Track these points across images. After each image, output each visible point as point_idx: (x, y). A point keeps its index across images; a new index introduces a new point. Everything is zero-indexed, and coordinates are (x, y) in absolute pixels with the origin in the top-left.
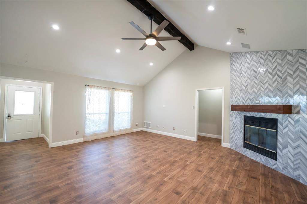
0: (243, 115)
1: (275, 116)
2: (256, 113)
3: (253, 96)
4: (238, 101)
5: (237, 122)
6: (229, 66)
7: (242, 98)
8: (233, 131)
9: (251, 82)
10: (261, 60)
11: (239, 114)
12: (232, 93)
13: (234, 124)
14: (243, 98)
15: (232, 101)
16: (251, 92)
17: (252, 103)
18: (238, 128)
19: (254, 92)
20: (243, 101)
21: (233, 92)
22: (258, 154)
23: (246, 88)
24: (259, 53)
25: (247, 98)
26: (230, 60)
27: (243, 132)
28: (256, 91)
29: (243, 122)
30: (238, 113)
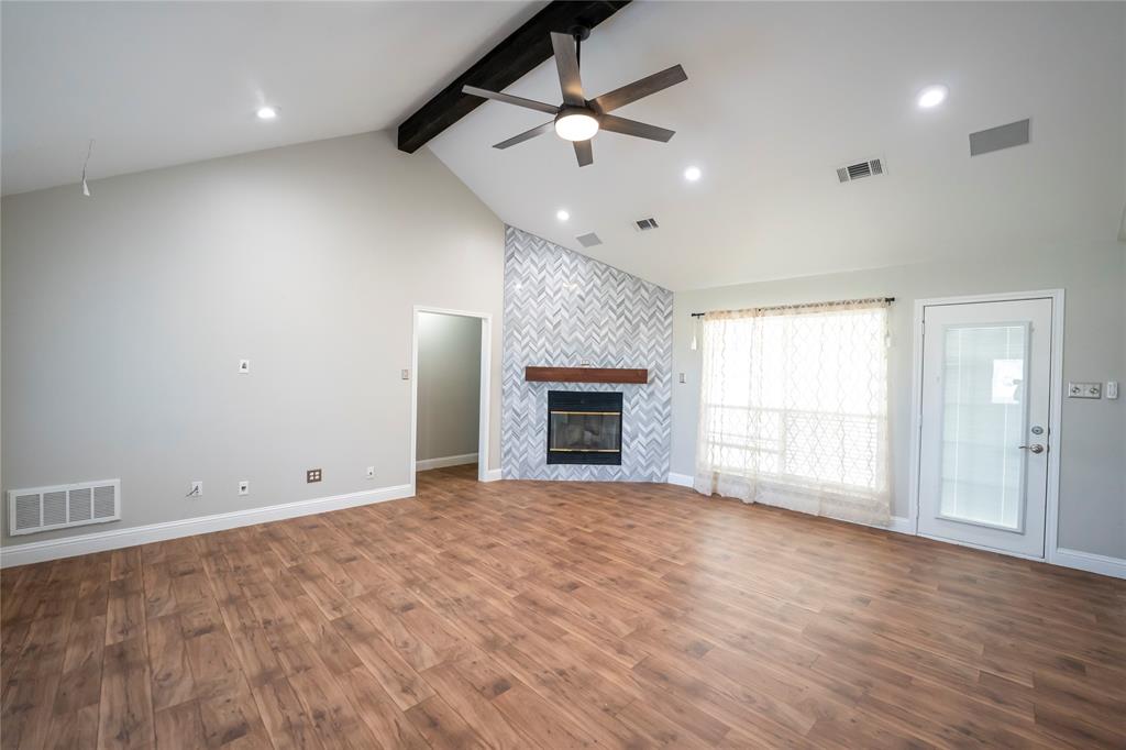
0: (546, 390)
1: (619, 388)
2: (581, 384)
3: (574, 348)
4: (531, 356)
5: (526, 408)
6: (502, 260)
7: (543, 350)
8: (514, 433)
9: (570, 317)
10: (595, 278)
11: (535, 388)
12: (512, 334)
13: (516, 412)
14: (547, 351)
15: (512, 355)
16: (569, 340)
17: (570, 362)
18: (530, 423)
19: (577, 339)
20: (547, 355)
21: (516, 333)
22: (584, 466)
23: (555, 327)
24: (591, 263)
25: (558, 351)
26: (506, 245)
27: (546, 429)
28: (583, 340)
29: (546, 406)
30: (532, 385)
